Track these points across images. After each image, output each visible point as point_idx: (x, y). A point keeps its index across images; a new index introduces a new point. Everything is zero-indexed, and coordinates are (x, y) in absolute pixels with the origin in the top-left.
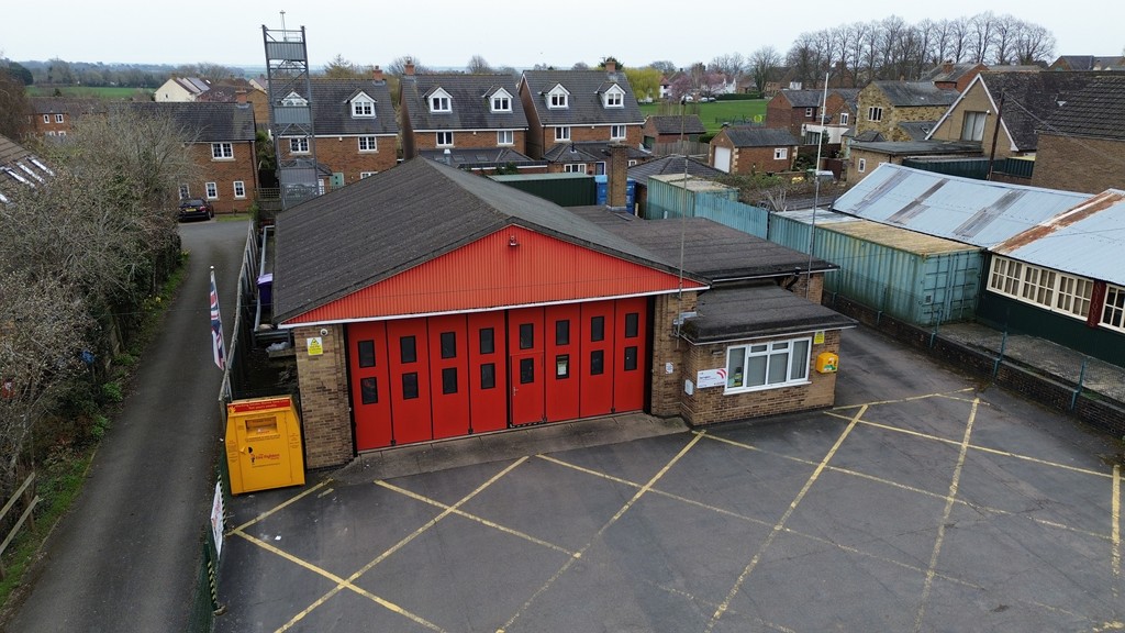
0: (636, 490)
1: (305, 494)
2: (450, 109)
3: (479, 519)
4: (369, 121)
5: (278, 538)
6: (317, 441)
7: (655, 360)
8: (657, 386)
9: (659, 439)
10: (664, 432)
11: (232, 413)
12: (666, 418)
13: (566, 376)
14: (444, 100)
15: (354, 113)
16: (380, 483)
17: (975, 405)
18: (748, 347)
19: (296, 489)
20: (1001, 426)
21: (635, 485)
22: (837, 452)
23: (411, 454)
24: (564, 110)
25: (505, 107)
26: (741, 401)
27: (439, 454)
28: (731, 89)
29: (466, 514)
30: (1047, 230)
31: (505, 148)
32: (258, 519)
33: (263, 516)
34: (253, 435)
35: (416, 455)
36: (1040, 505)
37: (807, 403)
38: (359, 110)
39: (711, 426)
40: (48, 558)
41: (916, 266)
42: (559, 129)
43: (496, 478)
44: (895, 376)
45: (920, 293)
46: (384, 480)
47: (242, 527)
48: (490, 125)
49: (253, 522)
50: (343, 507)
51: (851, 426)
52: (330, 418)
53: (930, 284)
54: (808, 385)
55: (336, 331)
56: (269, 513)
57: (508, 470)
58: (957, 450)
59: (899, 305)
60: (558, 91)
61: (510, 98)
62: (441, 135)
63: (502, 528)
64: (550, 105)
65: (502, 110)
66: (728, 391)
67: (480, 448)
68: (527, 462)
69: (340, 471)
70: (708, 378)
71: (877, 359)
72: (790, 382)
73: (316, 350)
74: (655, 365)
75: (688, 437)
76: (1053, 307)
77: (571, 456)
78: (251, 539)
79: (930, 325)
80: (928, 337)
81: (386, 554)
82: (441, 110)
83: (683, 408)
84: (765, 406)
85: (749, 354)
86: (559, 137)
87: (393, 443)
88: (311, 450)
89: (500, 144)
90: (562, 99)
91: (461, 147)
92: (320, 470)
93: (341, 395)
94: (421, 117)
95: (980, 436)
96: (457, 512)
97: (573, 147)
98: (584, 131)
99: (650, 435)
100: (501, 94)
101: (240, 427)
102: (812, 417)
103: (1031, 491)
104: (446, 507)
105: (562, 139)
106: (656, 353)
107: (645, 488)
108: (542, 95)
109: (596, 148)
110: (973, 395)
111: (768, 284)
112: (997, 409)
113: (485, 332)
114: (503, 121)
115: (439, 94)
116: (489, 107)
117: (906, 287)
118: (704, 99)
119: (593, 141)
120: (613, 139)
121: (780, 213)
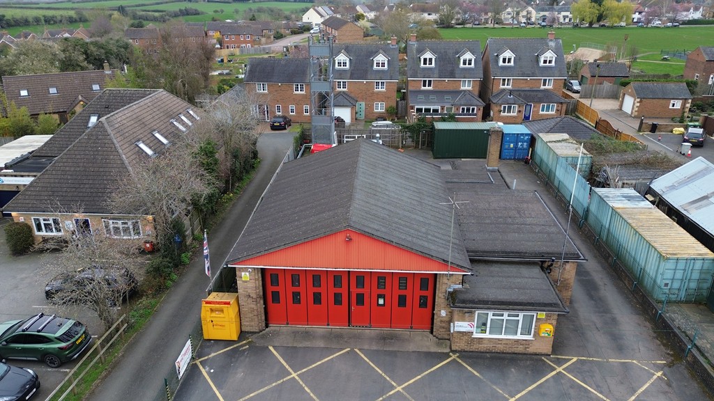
0: (392, 387)
1: (235, 346)
2: (433, 65)
3: (304, 385)
4: (383, 71)
5: (212, 371)
6: (246, 319)
7: (436, 306)
8: (437, 320)
9: (428, 354)
10: (434, 349)
11: (204, 304)
12: (440, 340)
13: (384, 305)
14: (431, 60)
15: (375, 67)
16: (271, 348)
17: (655, 377)
18: (490, 313)
19: (233, 342)
21: (395, 384)
22: (530, 391)
23: (293, 333)
24: (510, 67)
25: (470, 64)
26: (484, 342)
27: (307, 335)
28: (697, 15)
29: (299, 380)
31: (465, 91)
32: (210, 356)
33: (213, 355)
34: (213, 315)
35: (295, 333)
37: (531, 350)
38: (378, 64)
39: (465, 355)
40: (123, 356)
41: (659, 262)
42: (504, 80)
43: (326, 359)
44: (616, 338)
45: (659, 281)
46: (274, 347)
47: (200, 360)
48: (457, 76)
49: (206, 358)
50: (247, 359)
51: (554, 373)
52: (253, 310)
53: (669, 275)
54: (532, 340)
55: (256, 271)
56: (215, 354)
57: (335, 355)
59: (648, 282)
60: (508, 54)
61: (473, 58)
62: (425, 81)
63: (312, 395)
64: (501, 63)
65: (467, 66)
66: (476, 335)
67: (330, 337)
68: (348, 352)
69: (256, 335)
72: (519, 337)
73: (247, 277)
74: (436, 309)
75: (447, 356)
78: (201, 367)
79: (666, 302)
80: (657, 312)
81: (251, 395)
82: (428, 65)
83: (447, 338)
84: (500, 348)
85: (490, 316)
86: (504, 85)
87: (288, 324)
88: (243, 323)
89: (462, 88)
90: (510, 59)
91: (437, 89)
92: (248, 332)
93: (258, 300)
94: (414, 70)
96: (297, 378)
97: (511, 92)
98: (522, 81)
99: (425, 350)
100: (468, 56)
101: (208, 311)
102: (532, 360)
104: (293, 373)
105: (506, 87)
106: (436, 303)
107: (399, 388)
108: (497, 55)
109: (528, 93)
110: (659, 368)
111: (534, 263)
112: (669, 384)
113: (337, 277)
114: (467, 73)
115: (428, 55)
116: (459, 64)
117: (652, 274)
118: (670, 24)
119: (527, 89)
120: (542, 87)
121: (598, 190)
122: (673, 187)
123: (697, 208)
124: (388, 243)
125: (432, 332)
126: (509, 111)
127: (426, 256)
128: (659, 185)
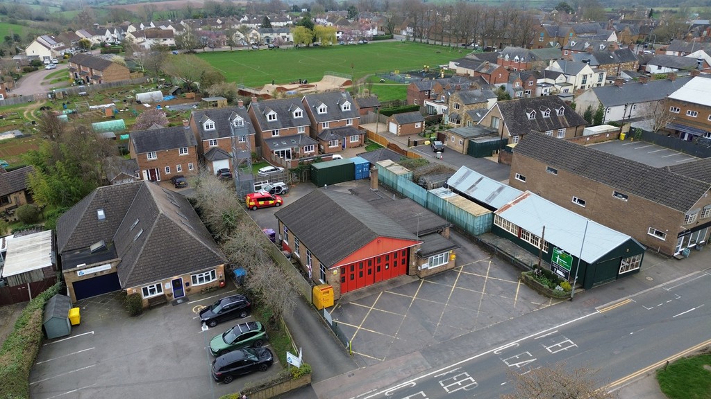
1: (336, 307)
2: (276, 119)
3: (380, 310)
5: (337, 319)
7: (410, 262)
8: (410, 268)
9: (413, 283)
10: (414, 280)
11: (320, 291)
12: (413, 277)
13: (388, 268)
14: (274, 115)
16: (351, 303)
17: (490, 263)
19: (333, 306)
20: (495, 270)
21: (412, 297)
22: (457, 282)
24: (325, 114)
25: (300, 115)
26: (432, 270)
27: (360, 293)
28: (374, 32)
29: (376, 309)
30: (509, 206)
31: (302, 134)
34: (324, 295)
35: (354, 294)
36: (502, 293)
37: (448, 268)
38: (237, 124)
39: (426, 278)
41: (474, 219)
42: (324, 124)
43: (378, 299)
44: (469, 254)
45: (476, 227)
48: (294, 124)
50: (346, 310)
51: (459, 273)
52: (337, 289)
53: (478, 224)
54: (448, 264)
55: (340, 268)
57: (379, 296)
58: (484, 278)
59: (470, 229)
60: (323, 106)
61: (302, 111)
62: (273, 131)
63: (386, 312)
64: (319, 112)
65: (299, 117)
66: (429, 268)
67: (369, 290)
68: (383, 293)
69: (339, 301)
70: (425, 266)
71: (465, 248)
72: (444, 264)
73: (336, 272)
75: (420, 282)
76: (510, 232)
77: (393, 290)
79: (479, 235)
80: (477, 240)
81: (364, 320)
82: (272, 120)
83: (418, 274)
84: (438, 271)
85: (434, 258)
87: (348, 291)
89: (299, 132)
90: (324, 109)
91: (283, 136)
93: (340, 282)
94: (263, 124)
95: (491, 274)
96: (374, 309)
97: (331, 131)
98: (335, 123)
99: (410, 282)
100: (298, 110)
102: (449, 272)
103: (500, 289)
104: (370, 308)
105: (325, 128)
106: (410, 260)
107: (414, 298)
108: (316, 108)
109: (341, 130)
110: (489, 260)
111: (435, 232)
112: (495, 264)
113: (370, 261)
114: (299, 122)
115: (272, 113)
116: (292, 116)
117: (471, 224)
118: (361, 42)
119: (339, 127)
120: (347, 125)
121: (430, 191)
122: (457, 183)
123: (473, 191)
124: (393, 239)
125: (408, 274)
126: (334, 145)
127: (408, 240)
128: (451, 182)
